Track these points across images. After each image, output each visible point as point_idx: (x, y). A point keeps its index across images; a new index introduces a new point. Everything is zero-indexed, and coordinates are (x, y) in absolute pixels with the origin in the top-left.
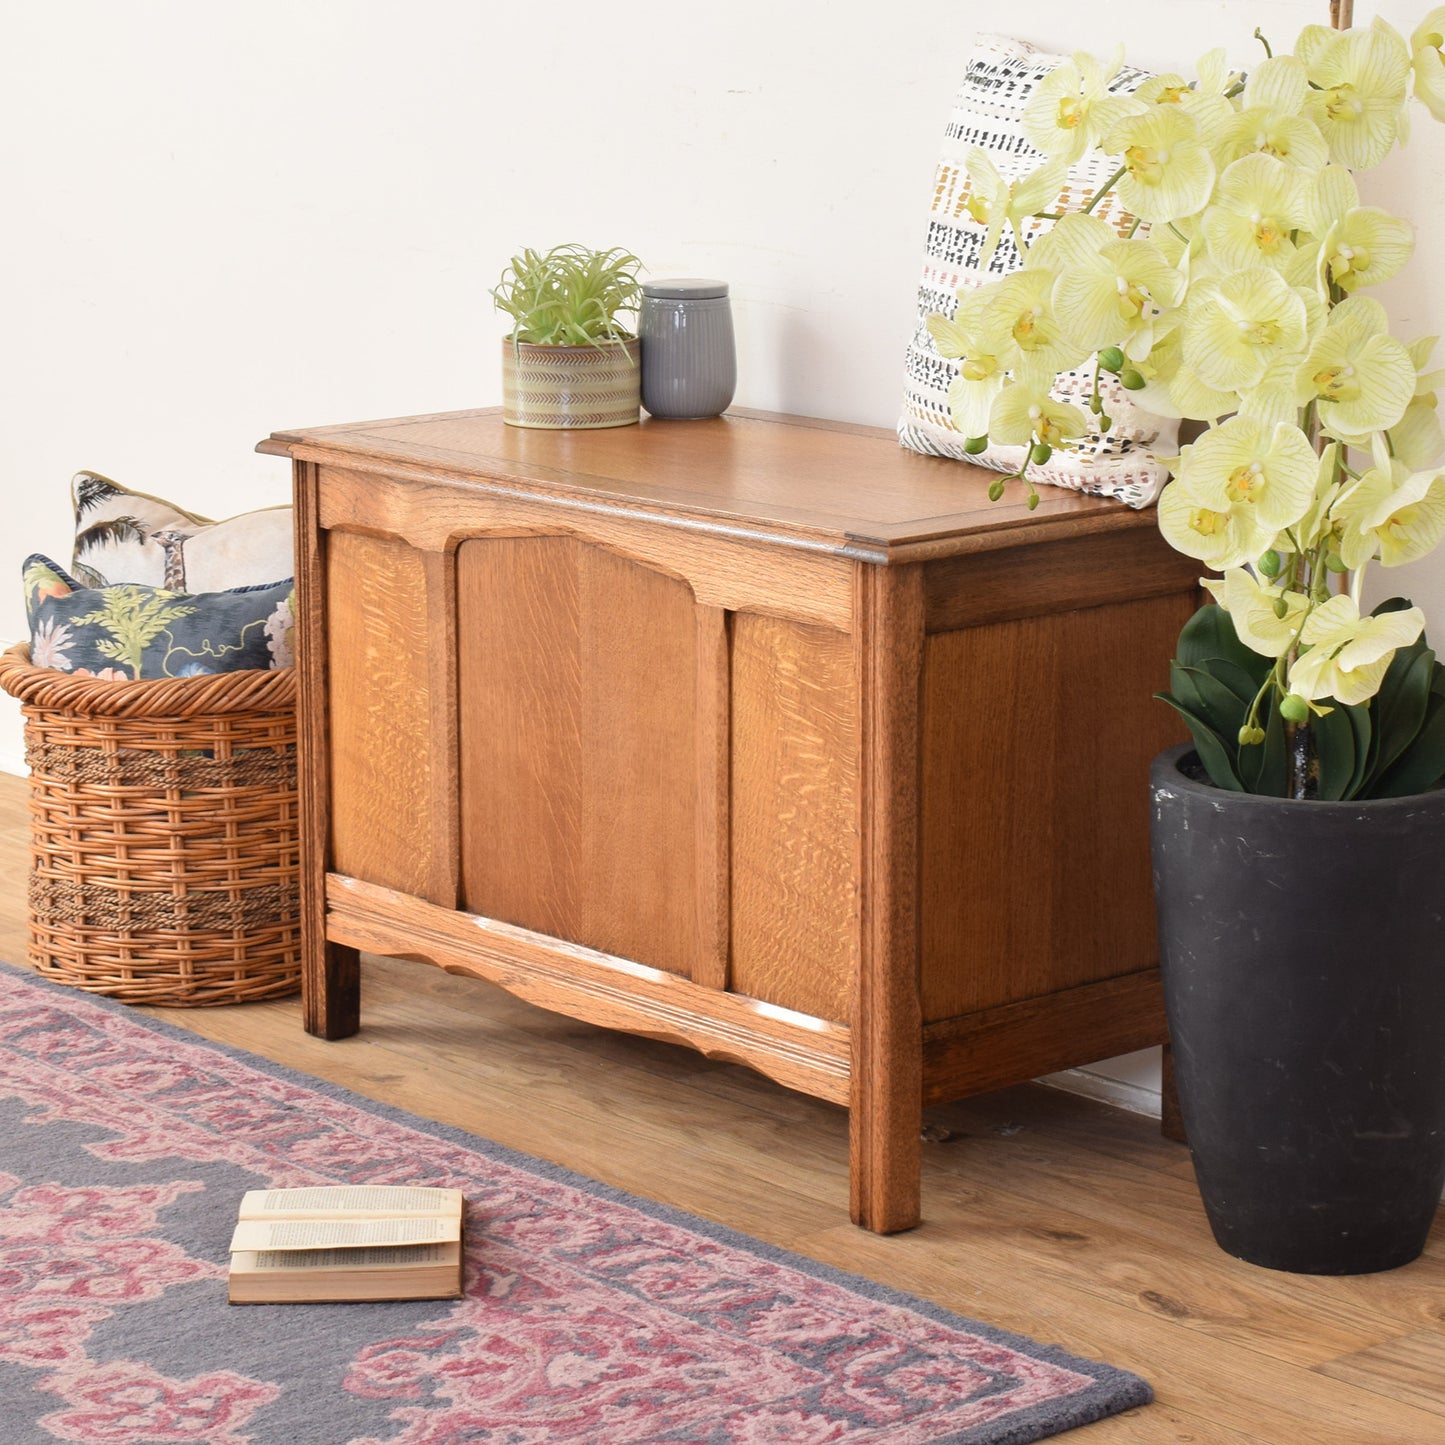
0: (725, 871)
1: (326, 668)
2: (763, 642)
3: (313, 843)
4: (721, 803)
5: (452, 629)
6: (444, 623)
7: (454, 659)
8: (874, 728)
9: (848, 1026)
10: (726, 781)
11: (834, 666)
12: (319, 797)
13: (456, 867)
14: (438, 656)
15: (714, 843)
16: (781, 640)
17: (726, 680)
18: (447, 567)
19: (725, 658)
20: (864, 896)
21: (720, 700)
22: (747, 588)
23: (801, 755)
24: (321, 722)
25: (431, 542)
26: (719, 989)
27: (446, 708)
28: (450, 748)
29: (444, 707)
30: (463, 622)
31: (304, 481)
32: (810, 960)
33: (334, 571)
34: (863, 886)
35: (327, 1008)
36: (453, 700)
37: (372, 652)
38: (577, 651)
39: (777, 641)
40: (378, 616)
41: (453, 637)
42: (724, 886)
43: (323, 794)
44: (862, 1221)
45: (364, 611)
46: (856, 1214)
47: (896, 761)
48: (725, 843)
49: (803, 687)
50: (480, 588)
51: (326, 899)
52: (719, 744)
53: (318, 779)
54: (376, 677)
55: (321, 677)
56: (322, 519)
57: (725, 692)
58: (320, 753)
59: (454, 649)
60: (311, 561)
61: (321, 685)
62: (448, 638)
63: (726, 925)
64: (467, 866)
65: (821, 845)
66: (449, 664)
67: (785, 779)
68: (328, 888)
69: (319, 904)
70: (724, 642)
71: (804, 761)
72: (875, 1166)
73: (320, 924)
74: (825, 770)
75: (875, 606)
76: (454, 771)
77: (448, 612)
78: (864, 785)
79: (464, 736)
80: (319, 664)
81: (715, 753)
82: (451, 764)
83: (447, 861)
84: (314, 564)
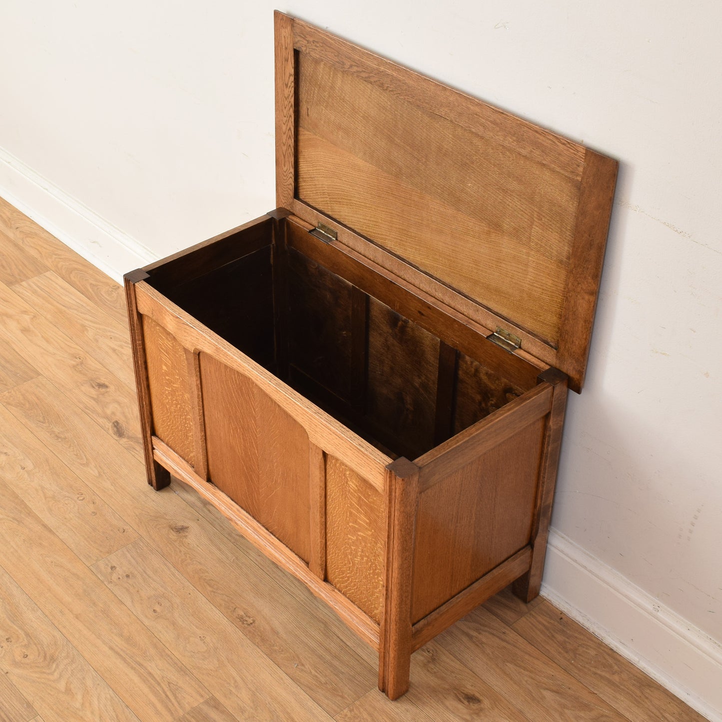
0: (324, 541)
1: (146, 363)
2: (341, 469)
3: (145, 423)
4: (322, 517)
5: (199, 382)
6: (195, 379)
7: (200, 394)
8: (394, 536)
9: (379, 624)
10: (324, 510)
11: (375, 499)
12: (146, 409)
13: (206, 467)
14: (193, 389)
15: (318, 530)
16: (350, 474)
17: (324, 474)
18: (195, 359)
19: (323, 467)
20: (387, 590)
21: (321, 481)
22: (333, 449)
23: (358, 520)
24: (145, 383)
25: (187, 346)
26: (321, 579)
27: (198, 410)
28: (201, 425)
29: (197, 409)
30: (204, 381)
31: (130, 289)
32: (362, 592)
33: (146, 328)
34: (387, 587)
35: (156, 481)
36: (201, 408)
37: (164, 367)
38: (255, 421)
39: (348, 473)
40: (166, 356)
41: (200, 386)
42: (323, 545)
43: (148, 408)
44: (384, 690)
45: (160, 351)
46: (381, 688)
47: (404, 549)
48: (323, 531)
49: (360, 498)
50: (210, 372)
51: (152, 445)
52: (321, 497)
53: (145, 402)
54: (167, 378)
55: (143, 366)
56: (139, 309)
57: (323, 479)
58: (145, 393)
59: (200, 390)
60: (135, 321)
61: (144, 369)
62: (197, 385)
63: (324, 559)
64: (211, 467)
65: (368, 557)
66: (198, 395)
67: (351, 524)
68: (153, 442)
69: (150, 446)
70: (323, 461)
71: (360, 523)
72: (390, 680)
73: (151, 453)
74: (370, 533)
75: (395, 493)
76: (203, 434)
77: (197, 376)
78: (388, 553)
79: (206, 422)
80: (142, 361)
81: (319, 499)
82: (201, 431)
83: (202, 463)
84: (137, 324)
